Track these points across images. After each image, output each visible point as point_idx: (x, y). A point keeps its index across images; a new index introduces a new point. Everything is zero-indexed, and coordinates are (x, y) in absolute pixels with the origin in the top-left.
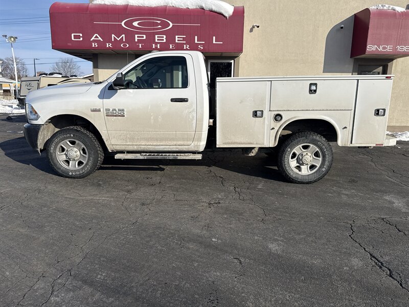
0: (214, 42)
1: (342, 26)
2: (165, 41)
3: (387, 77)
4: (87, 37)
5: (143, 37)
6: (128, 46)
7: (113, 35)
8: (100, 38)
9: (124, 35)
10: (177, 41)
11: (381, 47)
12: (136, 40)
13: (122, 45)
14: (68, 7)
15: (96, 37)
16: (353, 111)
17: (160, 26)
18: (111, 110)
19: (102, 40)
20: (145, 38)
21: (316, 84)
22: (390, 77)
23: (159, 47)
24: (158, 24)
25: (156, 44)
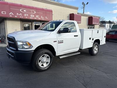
0: (46, 18)
1: (68, 16)
2: (33, 17)
7: (17, 14)
8: (13, 14)
9: (21, 14)
12: (25, 16)
15: (11, 13)
20: (28, 15)
24: (31, 12)
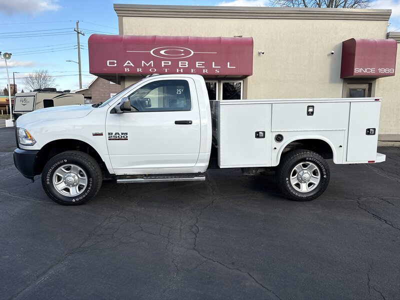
0: (228, 67)
1: (333, 52)
2: (187, 66)
3: (376, 100)
4: (121, 63)
5: (169, 63)
6: (156, 70)
7: (143, 62)
8: (132, 64)
9: (152, 62)
10: (197, 66)
11: (366, 70)
12: (163, 66)
13: (150, 70)
14: (105, 38)
15: (129, 63)
16: (347, 132)
17: (183, 54)
18: (114, 134)
19: (133, 66)
20: (170, 64)
21: (313, 107)
22: (379, 100)
23: (182, 71)
24: (182, 53)
25: (180, 69)
